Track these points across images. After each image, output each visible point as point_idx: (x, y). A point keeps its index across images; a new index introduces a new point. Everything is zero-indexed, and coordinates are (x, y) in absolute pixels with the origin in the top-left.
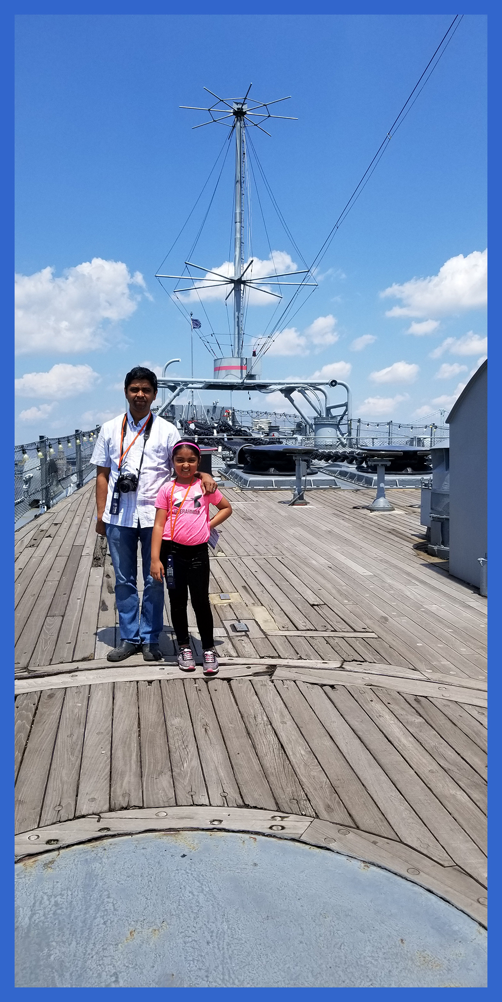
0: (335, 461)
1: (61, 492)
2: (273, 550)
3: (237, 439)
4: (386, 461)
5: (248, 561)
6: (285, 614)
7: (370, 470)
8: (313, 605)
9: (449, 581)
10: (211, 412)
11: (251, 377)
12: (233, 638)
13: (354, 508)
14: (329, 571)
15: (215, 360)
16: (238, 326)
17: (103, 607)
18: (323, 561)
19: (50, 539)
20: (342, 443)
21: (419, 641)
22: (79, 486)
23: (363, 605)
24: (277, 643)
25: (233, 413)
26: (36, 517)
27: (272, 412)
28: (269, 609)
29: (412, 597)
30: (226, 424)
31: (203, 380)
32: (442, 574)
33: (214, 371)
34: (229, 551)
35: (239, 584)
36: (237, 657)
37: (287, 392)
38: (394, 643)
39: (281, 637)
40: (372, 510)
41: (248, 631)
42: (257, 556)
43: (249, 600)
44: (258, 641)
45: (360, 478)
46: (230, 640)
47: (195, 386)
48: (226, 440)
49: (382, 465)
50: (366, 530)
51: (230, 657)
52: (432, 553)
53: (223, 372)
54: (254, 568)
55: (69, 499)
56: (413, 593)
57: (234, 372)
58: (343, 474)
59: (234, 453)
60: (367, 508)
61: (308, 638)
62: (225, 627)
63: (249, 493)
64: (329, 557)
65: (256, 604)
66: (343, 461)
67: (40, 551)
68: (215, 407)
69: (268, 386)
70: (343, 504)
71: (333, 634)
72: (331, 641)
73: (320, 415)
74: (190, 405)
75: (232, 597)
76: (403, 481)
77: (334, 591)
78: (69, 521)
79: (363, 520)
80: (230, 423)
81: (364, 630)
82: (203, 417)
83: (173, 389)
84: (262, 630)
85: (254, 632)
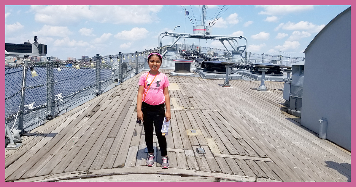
0: (241, 68)
1: (128, 76)
2: (216, 107)
3: (201, 58)
4: (266, 69)
5: (205, 112)
6: (223, 143)
7: (256, 73)
8: (237, 139)
9: (301, 128)
10: (191, 47)
11: (208, 33)
12: (197, 157)
13: (250, 89)
14: (243, 120)
15: (194, 26)
16: (204, 13)
17: (135, 134)
18: (239, 114)
19: (119, 96)
20: (243, 61)
21: (295, 165)
22: (136, 74)
23: (262, 140)
24: (220, 161)
25: (200, 48)
26: (116, 86)
27: (215, 48)
28: (215, 140)
29: (285, 137)
30: (197, 52)
31: (189, 34)
32: (297, 125)
33: (194, 31)
34: (196, 107)
35: (201, 125)
36: (199, 170)
37: (222, 40)
38: (282, 166)
39: (222, 158)
40: (258, 91)
41: (205, 153)
42: (209, 110)
43: (206, 135)
44: (210, 160)
45: (252, 76)
46: (196, 158)
47: (185, 36)
48: (196, 58)
49: (264, 71)
50: (257, 100)
51: (195, 170)
52: (290, 113)
53: (197, 31)
54: (208, 116)
55: (131, 79)
56: (285, 135)
57: (201, 31)
58: (245, 74)
59: (200, 63)
60: (256, 89)
61: (236, 160)
62: (193, 150)
63: (205, 80)
64: (242, 113)
65: (209, 137)
66: (244, 69)
67: (113, 102)
68: (193, 45)
69: (214, 37)
70: (245, 87)
71: (249, 158)
72: (247, 162)
73: (235, 50)
74: (183, 44)
75: (197, 132)
76: (271, 78)
77: (246, 131)
78: (129, 89)
79: (255, 95)
80: (199, 52)
81: (264, 156)
82: (188, 49)
83: (177, 37)
84: (212, 153)
85: (208, 154)
